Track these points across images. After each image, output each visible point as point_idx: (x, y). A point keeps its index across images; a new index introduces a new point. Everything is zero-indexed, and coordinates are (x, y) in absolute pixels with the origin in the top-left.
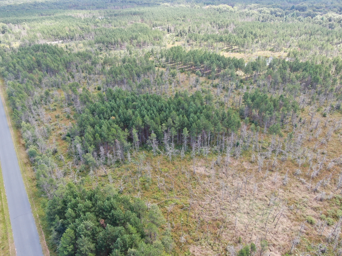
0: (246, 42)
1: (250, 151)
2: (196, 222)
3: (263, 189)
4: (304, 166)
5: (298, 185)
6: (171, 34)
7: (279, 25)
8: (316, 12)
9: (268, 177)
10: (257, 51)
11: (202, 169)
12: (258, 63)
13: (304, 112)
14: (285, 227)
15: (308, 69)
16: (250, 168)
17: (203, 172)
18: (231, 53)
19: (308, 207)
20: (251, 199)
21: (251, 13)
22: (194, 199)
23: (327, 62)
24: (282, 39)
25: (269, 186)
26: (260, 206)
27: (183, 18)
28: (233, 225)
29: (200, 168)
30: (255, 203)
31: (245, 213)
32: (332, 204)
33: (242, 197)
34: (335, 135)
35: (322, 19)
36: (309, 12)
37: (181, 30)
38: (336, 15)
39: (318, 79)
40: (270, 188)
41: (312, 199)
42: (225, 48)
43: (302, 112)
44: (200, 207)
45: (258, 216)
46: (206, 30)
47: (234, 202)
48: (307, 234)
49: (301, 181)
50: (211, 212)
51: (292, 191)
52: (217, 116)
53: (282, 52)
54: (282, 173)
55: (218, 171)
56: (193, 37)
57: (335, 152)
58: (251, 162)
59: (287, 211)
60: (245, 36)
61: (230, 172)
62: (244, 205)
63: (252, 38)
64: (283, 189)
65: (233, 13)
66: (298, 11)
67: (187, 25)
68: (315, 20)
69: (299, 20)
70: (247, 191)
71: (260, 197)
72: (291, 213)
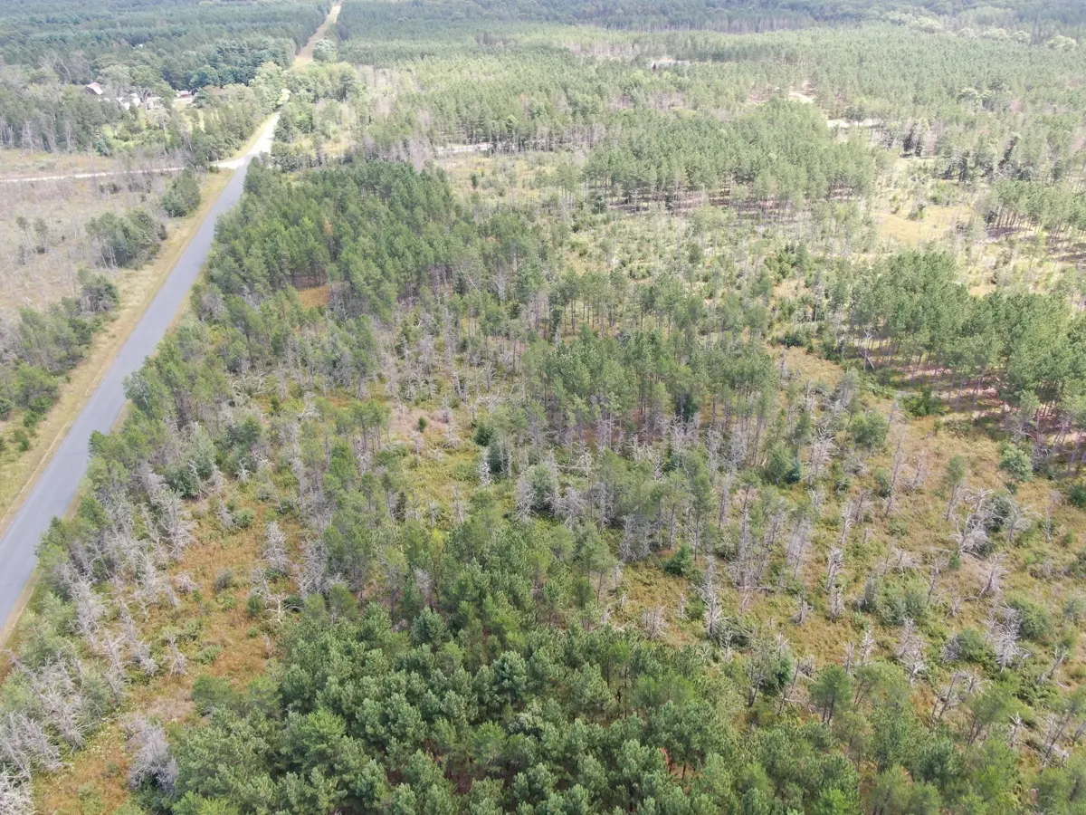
6: (915, 158)
27: (987, 92)
56: (1024, 200)
67: (1002, 130)
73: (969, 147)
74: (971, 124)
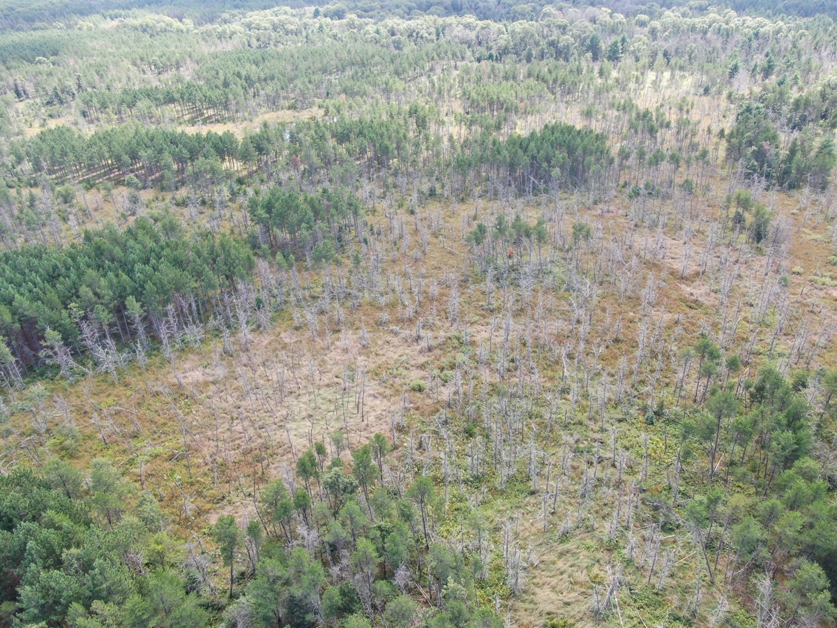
0: (231, 96)
1: (290, 310)
2: (211, 470)
3: (329, 366)
4: (392, 306)
5: (389, 339)
6: (28, 101)
7: (294, 51)
8: (364, 19)
9: (333, 343)
10: (262, 114)
11: (197, 373)
12: (265, 136)
13: (376, 214)
14: (379, 412)
15: (365, 131)
16: (295, 339)
17: (201, 378)
18: (203, 127)
19: (411, 368)
20: (310, 390)
21: (228, 32)
22: (194, 432)
23: (399, 113)
24: (307, 80)
25: (338, 357)
26: (330, 397)
28: (286, 446)
29: (193, 374)
30: (320, 395)
31: (304, 418)
32: (448, 350)
33: (293, 394)
34: (435, 241)
35: (378, 32)
36: (350, 19)
37: (55, 89)
38: (401, 21)
39: (387, 148)
40: (341, 360)
41: (416, 353)
42: (187, 117)
43: (374, 215)
44: (211, 442)
45: (330, 414)
46: (124, 80)
47: (279, 408)
48: (417, 409)
49: (392, 331)
50: (237, 442)
51: (381, 352)
52: (199, 258)
53: (315, 109)
54: (357, 329)
55: (232, 365)
56: (95, 100)
57: (440, 268)
58: (297, 329)
59: (378, 387)
60: (226, 84)
61: (257, 360)
62: (299, 406)
63: (242, 86)
64: (363, 354)
65: (185, 34)
66: (328, 20)
67: (70, 74)
68: (365, 34)
69: (335, 39)
70: (299, 380)
71: (327, 382)
72: (386, 387)
73: (54, 84)
74: (50, 74)
